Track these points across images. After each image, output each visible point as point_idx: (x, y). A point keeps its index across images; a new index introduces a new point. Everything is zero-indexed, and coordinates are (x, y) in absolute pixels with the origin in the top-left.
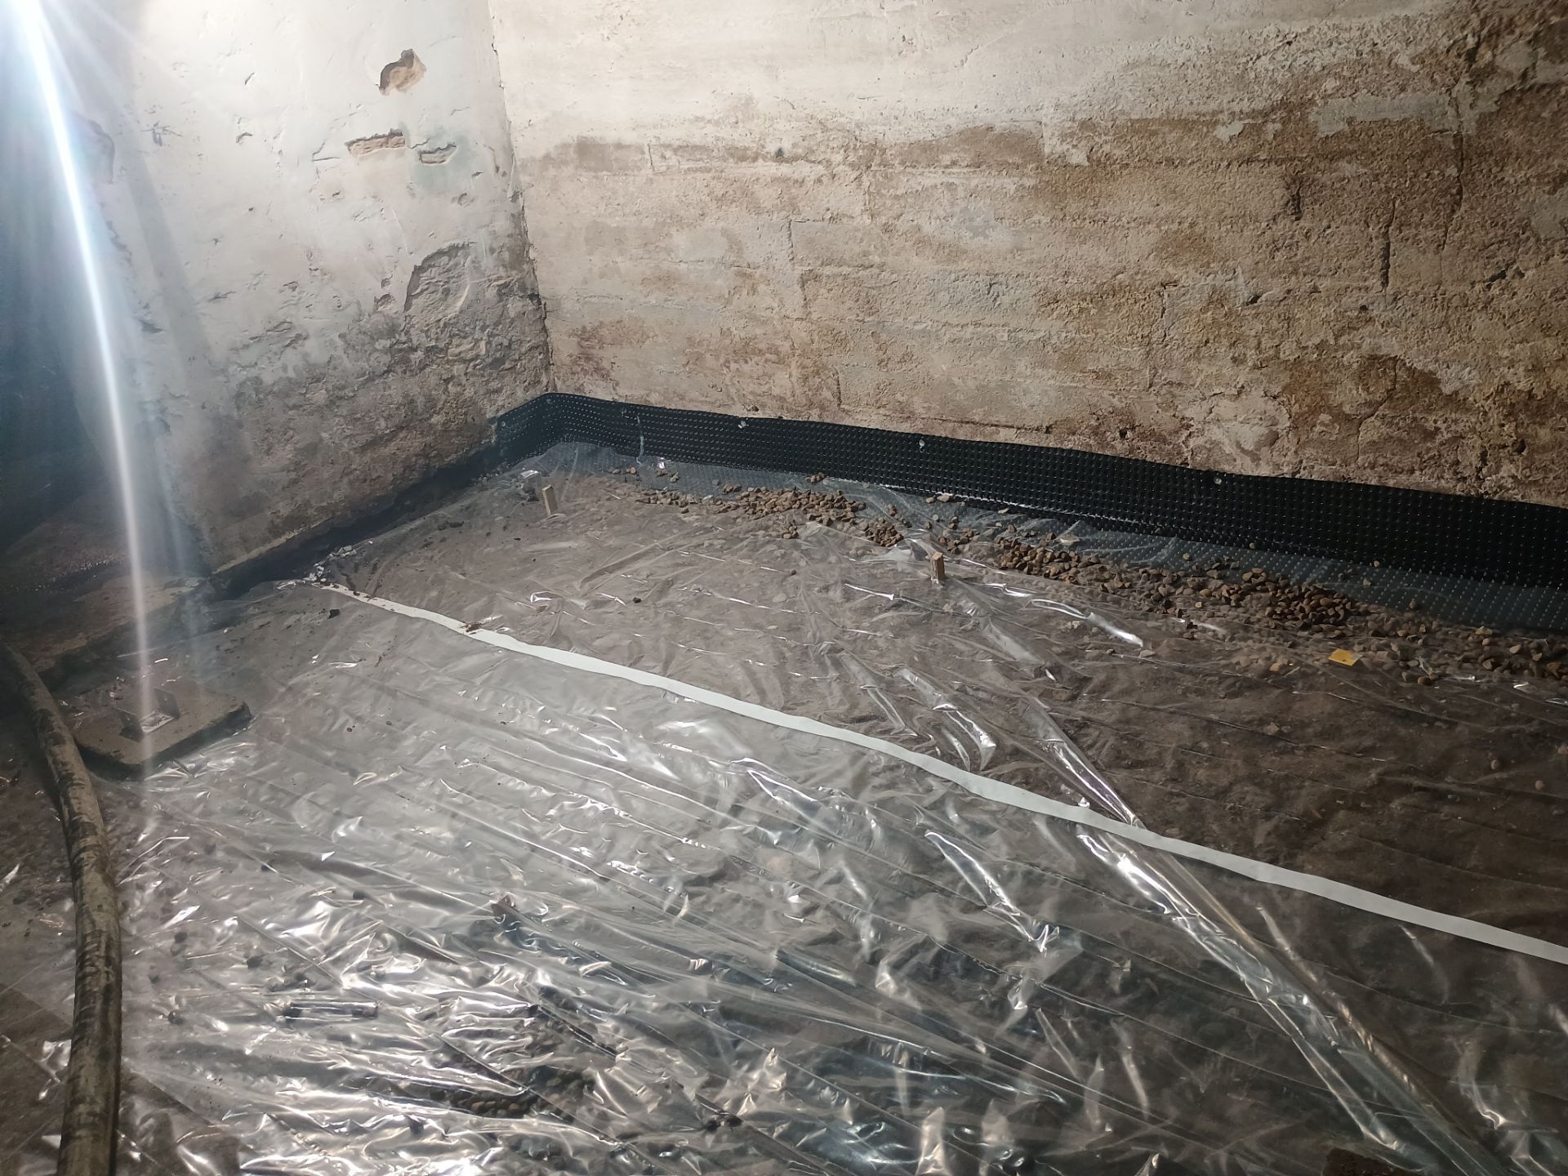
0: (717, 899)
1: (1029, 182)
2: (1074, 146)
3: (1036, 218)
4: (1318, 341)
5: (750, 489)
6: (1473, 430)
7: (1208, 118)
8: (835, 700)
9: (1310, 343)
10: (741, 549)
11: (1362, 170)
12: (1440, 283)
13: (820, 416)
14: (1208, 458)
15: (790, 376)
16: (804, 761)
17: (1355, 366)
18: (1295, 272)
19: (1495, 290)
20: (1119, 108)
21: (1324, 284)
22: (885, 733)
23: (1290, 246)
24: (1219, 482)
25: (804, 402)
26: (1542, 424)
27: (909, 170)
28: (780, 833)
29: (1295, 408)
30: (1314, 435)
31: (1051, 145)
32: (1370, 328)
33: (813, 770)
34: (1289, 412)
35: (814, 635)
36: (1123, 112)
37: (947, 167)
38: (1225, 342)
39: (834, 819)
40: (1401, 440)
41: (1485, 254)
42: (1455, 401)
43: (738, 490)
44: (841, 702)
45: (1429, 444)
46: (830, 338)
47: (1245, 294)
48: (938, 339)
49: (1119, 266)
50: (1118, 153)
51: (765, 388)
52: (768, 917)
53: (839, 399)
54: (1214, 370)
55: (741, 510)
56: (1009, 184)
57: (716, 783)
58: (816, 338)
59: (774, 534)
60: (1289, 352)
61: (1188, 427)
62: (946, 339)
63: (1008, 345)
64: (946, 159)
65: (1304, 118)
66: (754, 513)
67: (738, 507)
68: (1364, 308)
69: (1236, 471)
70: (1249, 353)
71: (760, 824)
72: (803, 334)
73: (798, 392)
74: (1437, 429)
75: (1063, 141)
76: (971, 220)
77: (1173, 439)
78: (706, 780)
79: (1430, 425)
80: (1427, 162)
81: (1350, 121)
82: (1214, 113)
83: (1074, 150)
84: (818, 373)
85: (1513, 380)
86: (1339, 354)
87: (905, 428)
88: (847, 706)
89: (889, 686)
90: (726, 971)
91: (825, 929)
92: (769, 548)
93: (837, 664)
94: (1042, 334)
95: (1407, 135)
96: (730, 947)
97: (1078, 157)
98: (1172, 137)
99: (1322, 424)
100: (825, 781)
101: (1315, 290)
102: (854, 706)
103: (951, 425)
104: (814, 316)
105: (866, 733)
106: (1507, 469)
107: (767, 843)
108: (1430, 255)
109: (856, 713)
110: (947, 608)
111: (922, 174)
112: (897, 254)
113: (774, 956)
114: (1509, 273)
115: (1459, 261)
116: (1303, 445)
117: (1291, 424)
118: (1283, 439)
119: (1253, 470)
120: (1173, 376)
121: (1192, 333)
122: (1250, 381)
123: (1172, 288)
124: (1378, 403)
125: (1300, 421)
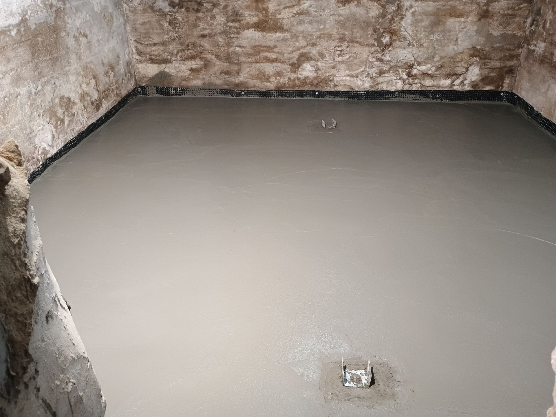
11: (41, 40)
14: (44, 156)
17: (59, 102)
18: (40, 78)
21: (46, 79)
23: (37, 69)
29: (54, 124)
30: (59, 130)
32: (57, 89)
34: (53, 126)
38: (35, 110)
40: (71, 120)
42: (74, 103)
45: (75, 118)
47: (34, 91)
65: (27, 25)
70: (41, 111)
77: (35, 156)
79: (73, 112)
80: (50, 34)
81: (35, 24)
95: (45, 26)
99: (59, 125)
116: (59, 135)
117: (55, 130)
118: (55, 136)
119: (53, 151)
120: (28, 131)
121: (28, 112)
122: (43, 121)
123: (19, 97)
124: (65, 111)
125: (56, 127)
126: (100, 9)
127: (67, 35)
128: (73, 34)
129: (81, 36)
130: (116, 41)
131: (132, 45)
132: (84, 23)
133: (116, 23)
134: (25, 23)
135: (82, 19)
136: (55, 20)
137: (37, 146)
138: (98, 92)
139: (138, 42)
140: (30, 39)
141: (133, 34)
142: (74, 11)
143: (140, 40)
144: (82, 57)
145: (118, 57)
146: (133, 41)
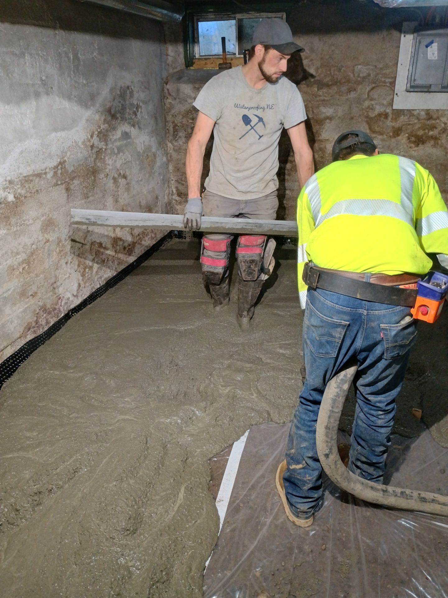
2: (9, 193)
7: (44, 171)
17: (89, 248)
24: (71, 313)
29: (82, 272)
34: (80, 274)
36: (21, 174)
38: (63, 257)
49: (32, 242)
50: (23, 192)
65: (65, 167)
75: (5, 191)
77: (57, 307)
81: (74, 166)
82: (46, 169)
95: (84, 169)
97: (11, 198)
98: (36, 181)
116: (85, 283)
117: (82, 278)
118: (81, 285)
119: (78, 302)
120: (53, 280)
121: (55, 259)
122: (71, 269)
123: (48, 244)
124: (95, 258)
125: (83, 275)
126: (143, 148)
127: (105, 177)
128: (112, 176)
129: (120, 177)
130: (156, 182)
131: (172, 186)
132: (125, 163)
133: (158, 164)
134: (63, 165)
135: (124, 160)
136: (94, 162)
137: (60, 296)
138: (131, 236)
139: (179, 183)
140: (67, 182)
141: (174, 174)
142: (116, 151)
143: (182, 180)
144: (119, 199)
145: (157, 198)
146: (174, 181)
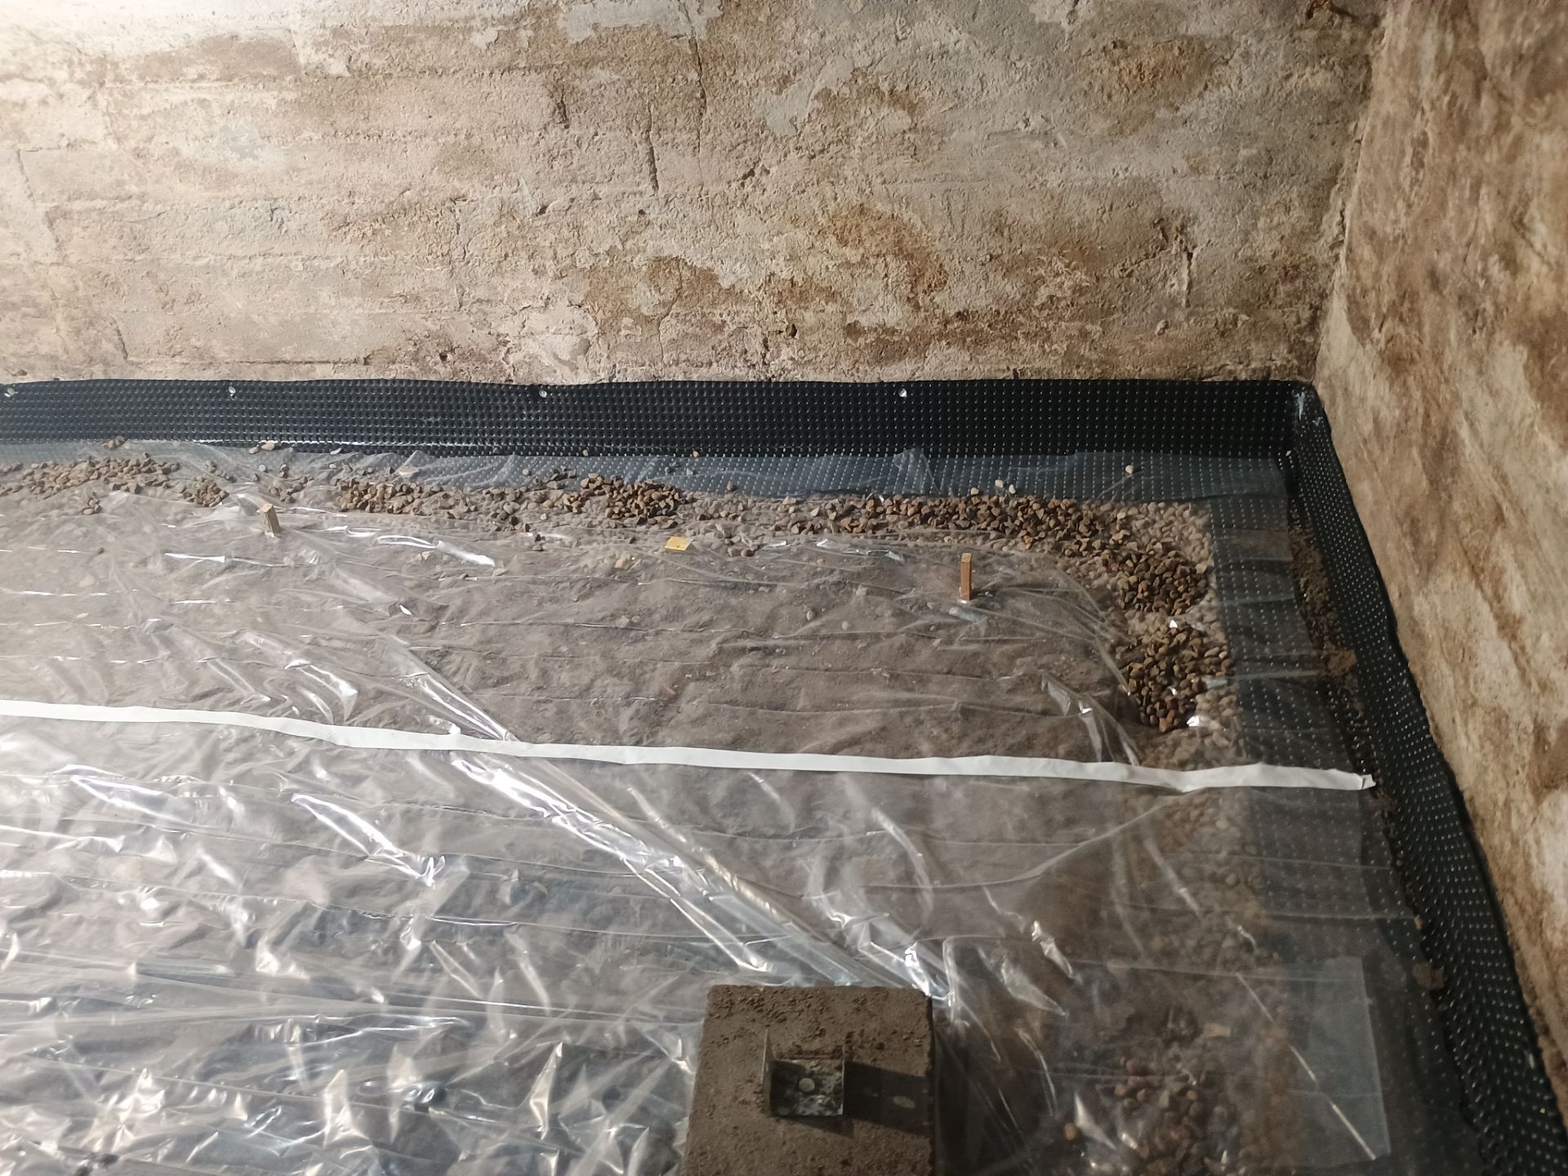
0: (54, 927)
1: (291, 96)
2: (331, 56)
3: (306, 134)
4: (607, 247)
5: (34, 465)
6: (753, 320)
7: (462, 24)
8: (172, 683)
9: (601, 250)
10: (31, 534)
11: (615, 77)
12: (702, 185)
13: (105, 372)
14: (530, 373)
15: (58, 330)
16: (142, 754)
18: (574, 180)
19: (748, 188)
20: (369, 14)
21: (603, 190)
22: (234, 705)
23: (565, 155)
24: (544, 394)
25: (82, 358)
26: (806, 308)
27: (150, 86)
28: (122, 837)
29: (600, 316)
30: (621, 339)
31: (306, 55)
32: (650, 231)
33: (154, 761)
34: (595, 319)
35: (135, 615)
36: (374, 19)
37: (193, 81)
38: (524, 255)
39: (186, 807)
40: (697, 336)
41: (734, 153)
42: (734, 294)
43: (19, 468)
44: (179, 682)
45: (719, 337)
46: (97, 282)
47: (533, 206)
48: (225, 274)
49: (404, 183)
50: (379, 62)
51: (29, 348)
52: (121, 932)
53: (124, 350)
54: (518, 284)
55: (25, 491)
56: (270, 99)
57: (34, 802)
58: (80, 284)
59: (71, 511)
60: (584, 260)
61: (505, 343)
62: (234, 273)
63: (304, 275)
64: (192, 72)
65: (552, 25)
66: (42, 492)
67: (20, 488)
68: (641, 212)
69: (558, 382)
70: (548, 264)
71: (97, 833)
72: (63, 281)
73: (71, 347)
74: (724, 322)
75: (317, 50)
76: (235, 139)
77: (493, 356)
78: (21, 801)
79: (717, 319)
80: (670, 67)
81: (595, 27)
82: (467, 20)
83: (331, 60)
84: (91, 323)
85: (777, 271)
86: (628, 258)
87: (209, 375)
88: (186, 684)
89: (232, 654)
90: (75, 1003)
91: (190, 926)
92: (67, 528)
93: (168, 642)
94: (339, 260)
95: (648, 42)
96: (79, 975)
97: (337, 67)
98: (430, 44)
99: (626, 327)
100: (167, 771)
101: (596, 197)
102: (193, 683)
103: (260, 367)
104: (73, 259)
105: (212, 709)
106: (786, 353)
107: (108, 852)
108: (689, 158)
109: (197, 690)
110: (287, 561)
111: (167, 90)
112: (158, 181)
113: (132, 970)
114: (757, 171)
115: (714, 161)
117: (599, 331)
118: (594, 346)
124: (671, 302)
